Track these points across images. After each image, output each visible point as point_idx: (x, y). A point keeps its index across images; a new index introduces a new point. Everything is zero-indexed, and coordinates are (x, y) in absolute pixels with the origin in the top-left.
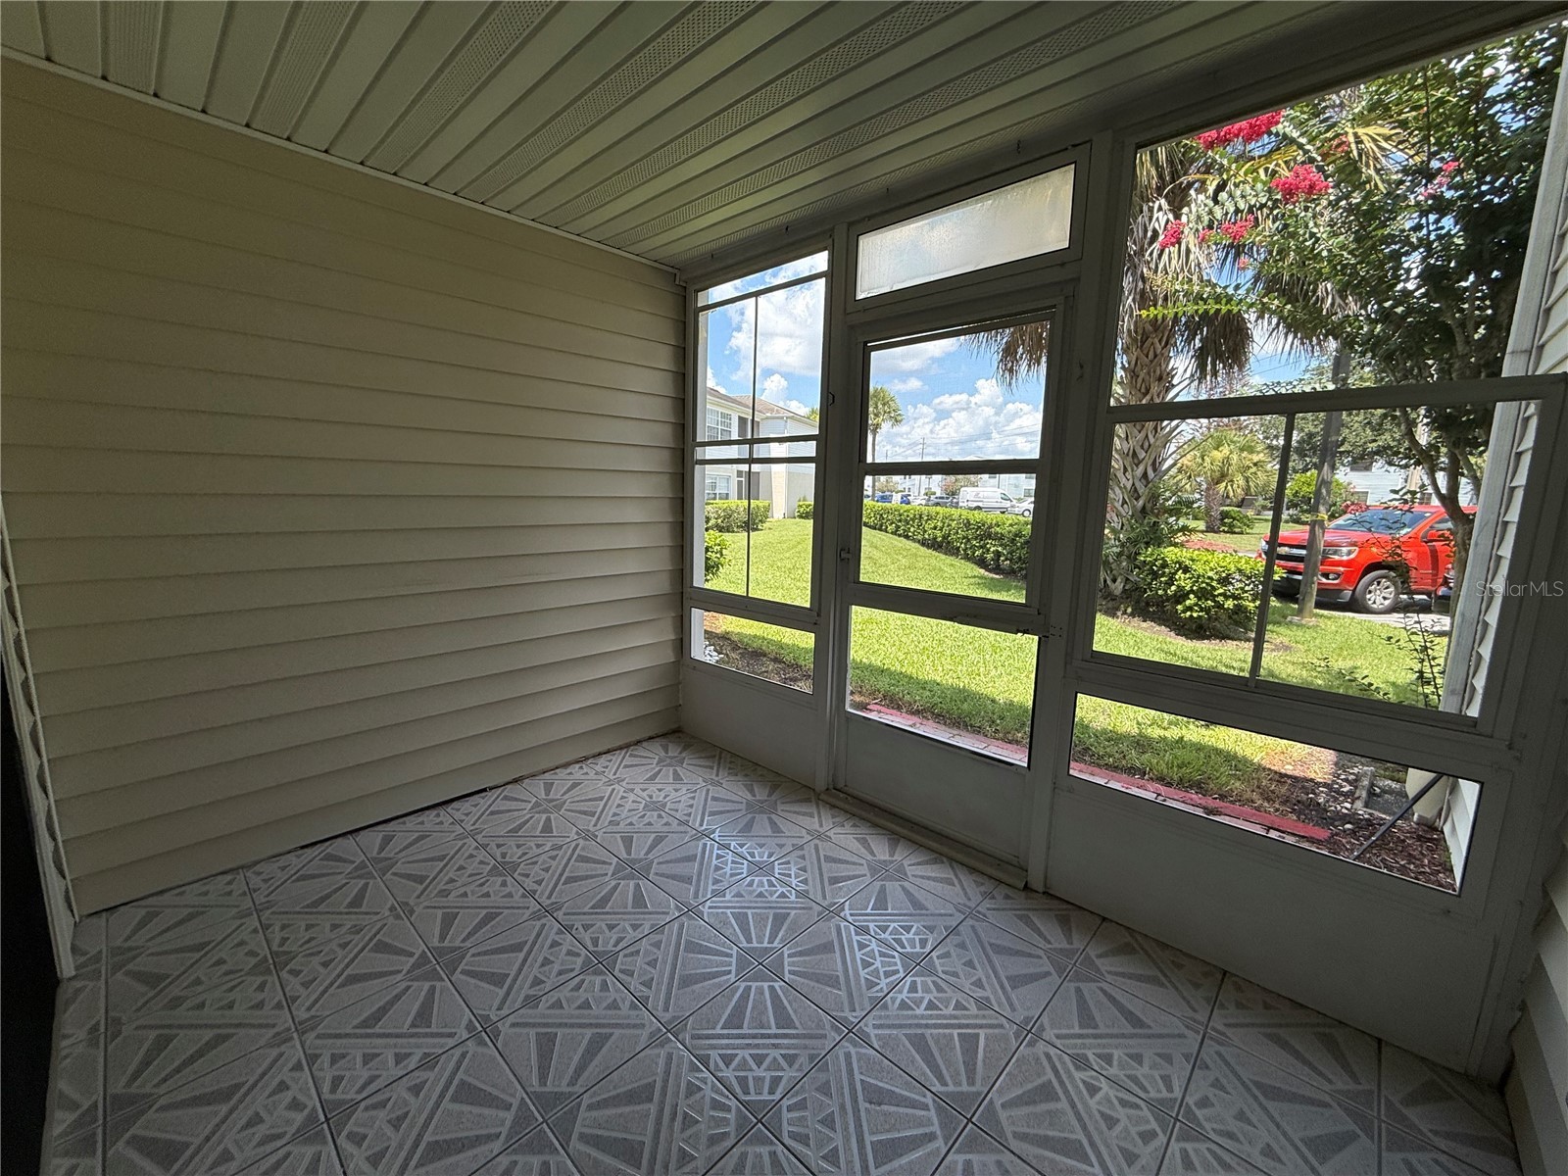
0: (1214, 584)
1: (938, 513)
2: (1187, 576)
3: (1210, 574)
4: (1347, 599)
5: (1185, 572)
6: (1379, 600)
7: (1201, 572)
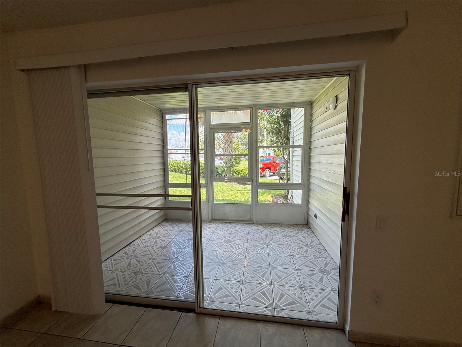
0: (247, 174)
1: (175, 162)
2: (242, 172)
3: (246, 172)
4: (263, 175)
5: (241, 172)
6: (268, 175)
7: (244, 172)
